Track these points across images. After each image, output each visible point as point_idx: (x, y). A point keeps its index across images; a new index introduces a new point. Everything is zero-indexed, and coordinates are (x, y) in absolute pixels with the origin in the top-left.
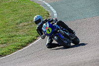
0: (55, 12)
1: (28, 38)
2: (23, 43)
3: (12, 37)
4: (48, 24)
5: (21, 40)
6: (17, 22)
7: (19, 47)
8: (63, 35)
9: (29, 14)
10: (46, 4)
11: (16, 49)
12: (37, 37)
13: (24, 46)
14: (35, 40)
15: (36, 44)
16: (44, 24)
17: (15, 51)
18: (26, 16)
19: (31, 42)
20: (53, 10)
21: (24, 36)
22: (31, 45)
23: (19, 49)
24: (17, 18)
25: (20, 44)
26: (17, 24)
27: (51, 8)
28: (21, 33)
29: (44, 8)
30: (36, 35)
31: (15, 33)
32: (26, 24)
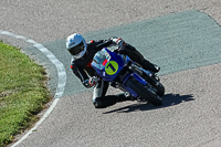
0: (60, 66)
12: (14, 134)
20: (55, 61)
27: (51, 56)
29: (31, 57)
30: (11, 129)
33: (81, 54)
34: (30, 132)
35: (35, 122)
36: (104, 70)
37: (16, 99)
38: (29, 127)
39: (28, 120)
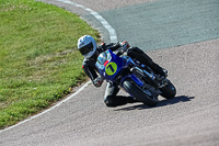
0: (112, 31)
1: (53, 90)
2: (42, 101)
3: (18, 86)
4: (109, 54)
5: (38, 94)
6: (28, 53)
7: (33, 110)
8: (143, 79)
9: (55, 37)
10: (93, 13)
12: (73, 86)
13: (45, 108)
14: (69, 93)
15: (71, 102)
16: (101, 55)
17: (24, 118)
18: (49, 40)
19: (58, 98)
20: (108, 27)
22: (59, 104)
24: (28, 44)
25: (35, 103)
26: (29, 58)
27: (104, 22)
28: (37, 77)
29: (88, 23)
30: (71, 82)
31: (24, 79)
32: (49, 58)
33: (90, 54)
34: (86, 85)
36: (104, 70)
37: (74, 57)
38: (85, 81)
39: (84, 75)
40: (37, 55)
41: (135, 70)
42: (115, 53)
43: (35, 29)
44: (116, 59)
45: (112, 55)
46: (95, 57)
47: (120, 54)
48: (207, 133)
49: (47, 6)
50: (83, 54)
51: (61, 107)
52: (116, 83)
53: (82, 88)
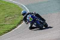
1: (12, 26)
2: (9, 29)
3: (2, 25)
5: (8, 27)
7: (6, 32)
9: (12, 12)
11: (5, 33)
12: (17, 25)
13: (10, 31)
14: (16, 27)
15: (17, 30)
17: (4, 34)
19: (13, 28)
21: (10, 25)
22: (13, 30)
23: (7, 33)
24: (5, 14)
25: (7, 30)
26: (5, 18)
27: (26, 8)
28: (7, 23)
29: (22, 8)
30: (17, 24)
31: (4, 23)
32: (11, 18)
33: (25, 15)
34: (21, 25)
35: (22, 23)
36: (29, 20)
37: (18, 17)
38: (21, 24)
39: (21, 22)
40: (8, 17)
41: (37, 20)
42: (32, 15)
43: (7, 10)
44: (32, 17)
45: (31, 16)
46: (26, 16)
47: (33, 15)
48: (54, 38)
49: (10, 3)
50: (23, 15)
51: (14, 31)
52: (32, 23)
53: (20, 26)
